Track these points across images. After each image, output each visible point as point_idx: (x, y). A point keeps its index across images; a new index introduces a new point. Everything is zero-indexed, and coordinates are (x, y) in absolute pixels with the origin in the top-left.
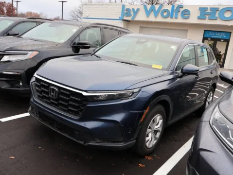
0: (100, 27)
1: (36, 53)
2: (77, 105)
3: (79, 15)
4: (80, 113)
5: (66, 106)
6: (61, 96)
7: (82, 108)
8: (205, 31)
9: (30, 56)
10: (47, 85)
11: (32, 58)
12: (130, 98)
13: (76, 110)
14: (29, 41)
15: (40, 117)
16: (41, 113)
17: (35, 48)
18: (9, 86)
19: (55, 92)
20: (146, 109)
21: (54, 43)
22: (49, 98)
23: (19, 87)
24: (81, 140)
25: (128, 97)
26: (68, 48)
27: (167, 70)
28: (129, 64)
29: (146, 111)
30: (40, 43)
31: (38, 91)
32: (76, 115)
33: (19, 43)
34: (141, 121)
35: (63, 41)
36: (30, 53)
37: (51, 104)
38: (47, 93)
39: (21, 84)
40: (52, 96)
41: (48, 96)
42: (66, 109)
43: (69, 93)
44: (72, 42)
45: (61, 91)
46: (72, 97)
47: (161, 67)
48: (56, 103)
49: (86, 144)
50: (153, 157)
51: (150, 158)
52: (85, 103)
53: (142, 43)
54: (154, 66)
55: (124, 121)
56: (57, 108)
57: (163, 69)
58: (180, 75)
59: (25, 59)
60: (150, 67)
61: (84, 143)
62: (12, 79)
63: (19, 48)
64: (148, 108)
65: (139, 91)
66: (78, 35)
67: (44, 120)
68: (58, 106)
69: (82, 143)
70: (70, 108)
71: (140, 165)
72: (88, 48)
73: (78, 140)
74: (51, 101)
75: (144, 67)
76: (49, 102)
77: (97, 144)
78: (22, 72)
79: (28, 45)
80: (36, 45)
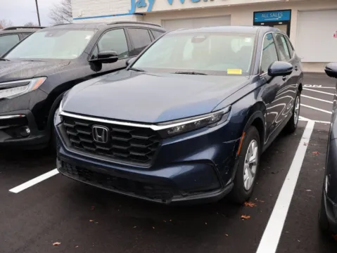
0: (123, 28)
1: (42, 80)
2: (144, 146)
3: (64, 16)
4: (150, 158)
5: (126, 152)
6: (114, 138)
7: (153, 150)
8: (254, 13)
9: (34, 85)
10: (87, 125)
11: (39, 88)
12: (219, 123)
13: (143, 155)
14: (23, 63)
15: (80, 175)
16: (82, 169)
17: (38, 72)
18: (9, 137)
19: (103, 133)
20: (241, 135)
21: (62, 60)
22: (94, 145)
23: (27, 136)
24: (158, 198)
25: (216, 122)
26: (86, 64)
27: (250, 74)
28: (193, 74)
29: (242, 138)
30: (43, 64)
31: (69, 136)
32: (143, 163)
33: (9, 68)
34: (238, 153)
35: (75, 56)
36: (33, 81)
37: (98, 152)
38: (90, 137)
39: (28, 131)
40: (100, 139)
41: (91, 141)
42: (125, 156)
43: (128, 131)
44: (90, 55)
45: (114, 129)
46: (133, 136)
47: (240, 72)
48: (108, 149)
49: (167, 202)
50: (255, 202)
51: (251, 205)
52: (156, 141)
53: (201, 40)
54: (230, 72)
55: (217, 158)
56: (110, 157)
57: (244, 74)
58: (268, 79)
59: (27, 91)
60: (225, 73)
61: (163, 201)
62: (14, 126)
63: (15, 76)
64: (244, 133)
65: (230, 110)
66: (95, 43)
67: (87, 179)
68: (112, 154)
69: (159, 201)
70: (132, 153)
71: (243, 216)
72: (115, 60)
73: (153, 198)
74: (98, 147)
75: (216, 75)
76: (94, 149)
77: (185, 199)
78: (27, 112)
79: (27, 70)
80: (39, 67)
